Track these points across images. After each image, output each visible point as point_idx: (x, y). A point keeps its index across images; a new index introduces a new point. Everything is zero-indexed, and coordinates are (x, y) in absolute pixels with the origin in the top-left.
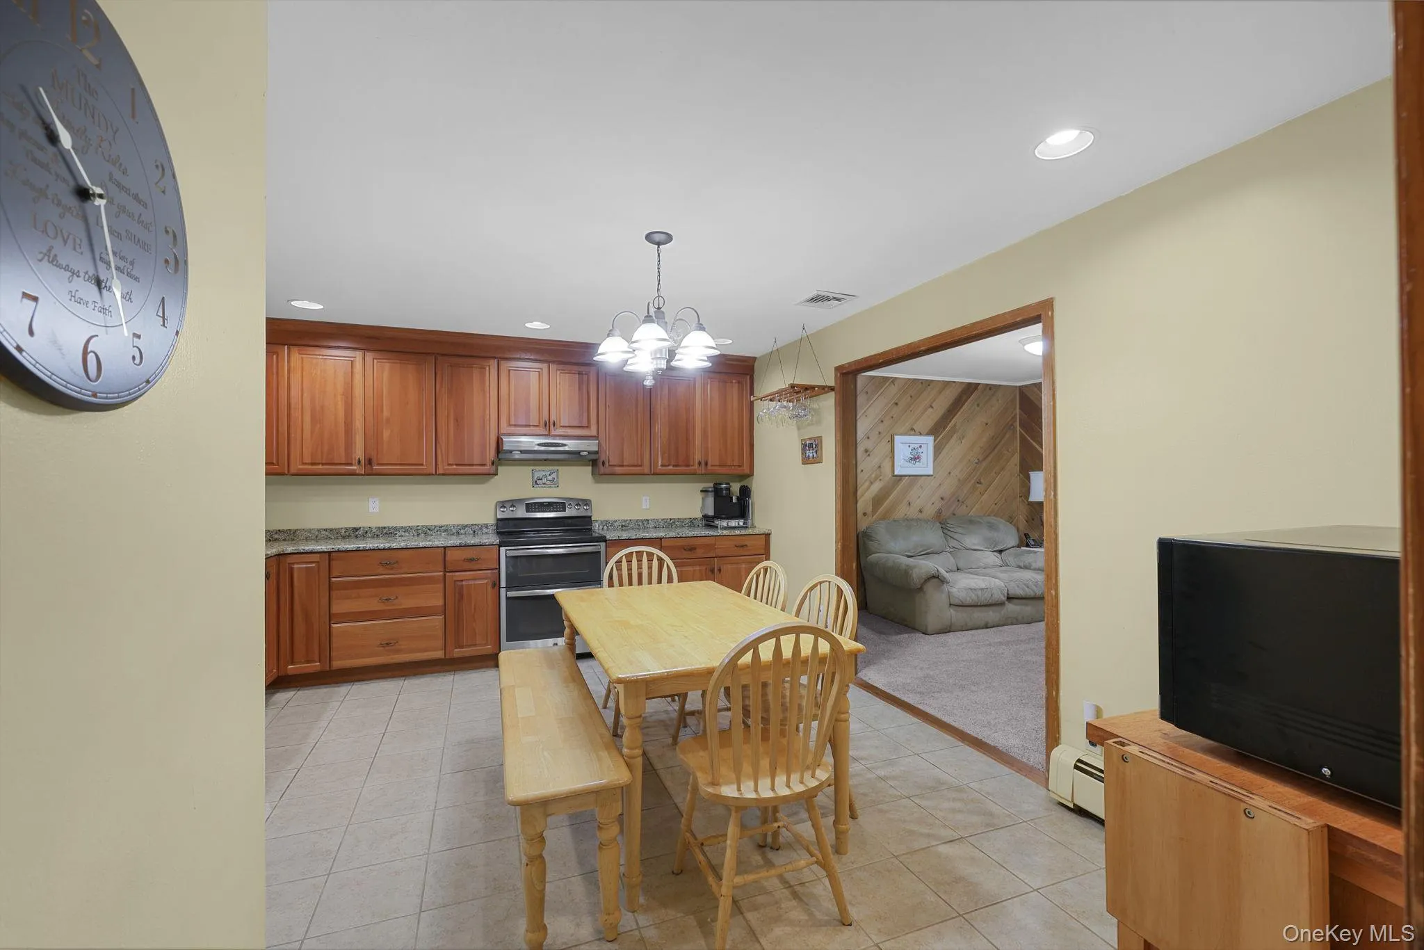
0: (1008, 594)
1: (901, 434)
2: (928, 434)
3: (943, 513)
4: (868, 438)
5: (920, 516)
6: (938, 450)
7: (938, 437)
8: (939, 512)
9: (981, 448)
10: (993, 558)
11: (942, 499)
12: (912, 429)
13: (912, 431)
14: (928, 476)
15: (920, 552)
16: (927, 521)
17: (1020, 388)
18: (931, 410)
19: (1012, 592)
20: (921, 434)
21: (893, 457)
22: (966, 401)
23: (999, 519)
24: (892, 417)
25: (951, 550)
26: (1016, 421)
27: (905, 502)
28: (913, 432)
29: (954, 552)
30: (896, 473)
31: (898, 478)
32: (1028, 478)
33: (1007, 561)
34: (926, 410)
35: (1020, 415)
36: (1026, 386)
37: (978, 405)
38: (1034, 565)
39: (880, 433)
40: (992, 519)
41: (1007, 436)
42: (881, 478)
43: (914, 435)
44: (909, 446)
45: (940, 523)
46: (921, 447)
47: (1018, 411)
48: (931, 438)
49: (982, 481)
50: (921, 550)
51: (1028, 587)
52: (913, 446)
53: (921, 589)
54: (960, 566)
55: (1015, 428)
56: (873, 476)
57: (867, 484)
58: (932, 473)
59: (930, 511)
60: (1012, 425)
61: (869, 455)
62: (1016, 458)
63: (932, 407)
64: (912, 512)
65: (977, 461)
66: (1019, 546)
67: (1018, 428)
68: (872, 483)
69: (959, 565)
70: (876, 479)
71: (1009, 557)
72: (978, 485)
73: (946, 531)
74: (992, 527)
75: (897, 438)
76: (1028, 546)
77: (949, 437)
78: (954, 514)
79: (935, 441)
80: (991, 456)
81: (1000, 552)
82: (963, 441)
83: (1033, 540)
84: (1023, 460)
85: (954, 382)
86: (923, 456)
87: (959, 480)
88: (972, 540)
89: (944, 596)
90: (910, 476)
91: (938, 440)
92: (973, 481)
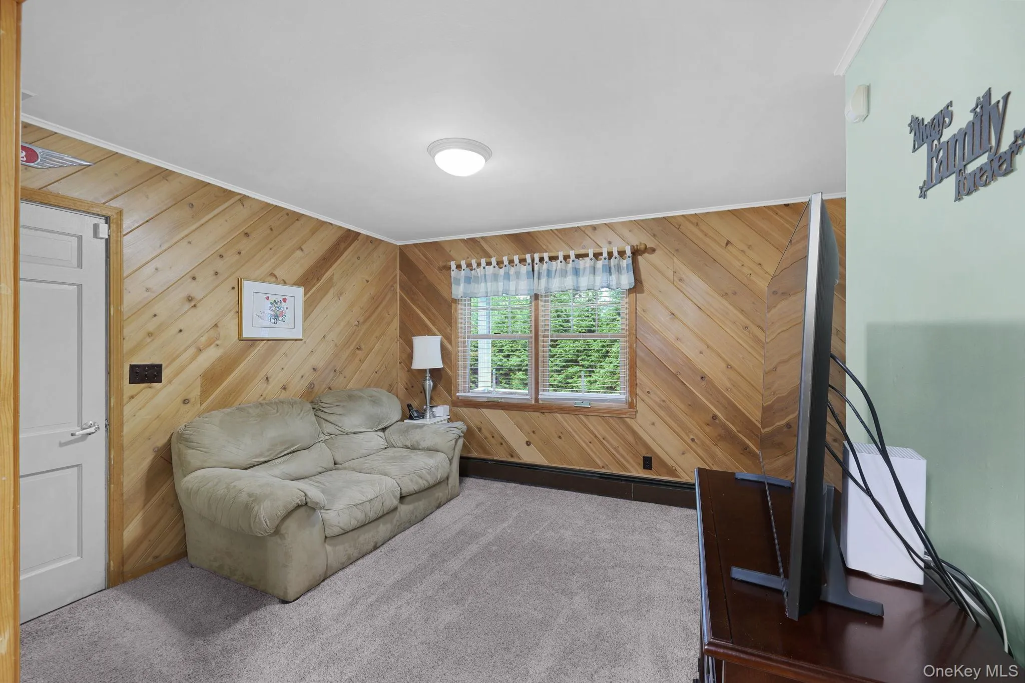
0: (401, 494)
1: (255, 280)
2: (296, 284)
3: (316, 388)
4: (194, 278)
5: (284, 396)
6: (309, 306)
7: (311, 289)
8: (311, 386)
9: (362, 308)
10: (376, 440)
11: (314, 369)
12: (272, 275)
13: (272, 277)
14: (296, 340)
15: (281, 452)
16: (292, 404)
17: (401, 248)
18: (299, 253)
19: (405, 491)
20: (285, 283)
21: (240, 313)
22: (345, 249)
23: (379, 390)
24: (240, 253)
25: (327, 437)
26: (396, 282)
27: (262, 374)
28: (274, 279)
29: (330, 440)
30: (245, 335)
31: (250, 343)
32: (411, 345)
33: (392, 440)
34: (293, 252)
35: (400, 276)
36: (406, 246)
37: (359, 258)
38: (424, 444)
39: (216, 273)
40: (374, 391)
41: (388, 298)
42: (218, 342)
43: (274, 283)
44: (268, 298)
45: (312, 402)
46: (285, 300)
47: (398, 271)
48: (300, 291)
49: (363, 347)
50: (281, 449)
51: (421, 478)
52: (272, 298)
53: (277, 532)
54: (338, 459)
55: (395, 291)
56: (203, 339)
57: (192, 351)
58: (301, 337)
59: (298, 386)
60: (392, 286)
61: (195, 306)
62: (396, 324)
63: (302, 250)
64: (272, 391)
65: (356, 323)
66: (402, 420)
67: (398, 290)
68: (200, 350)
69: (336, 459)
70: (209, 344)
71: (393, 435)
72: (358, 352)
73: (320, 413)
74: (375, 401)
75: (246, 284)
76: (411, 418)
77: (324, 291)
78: (330, 388)
79: (305, 294)
80: (373, 318)
81: (384, 430)
82: (341, 298)
83: (416, 411)
84: (403, 325)
85: (331, 224)
86: (289, 315)
87: (336, 345)
88: (352, 421)
89: (317, 528)
90: (268, 340)
91: (310, 293)
92: (352, 347)
